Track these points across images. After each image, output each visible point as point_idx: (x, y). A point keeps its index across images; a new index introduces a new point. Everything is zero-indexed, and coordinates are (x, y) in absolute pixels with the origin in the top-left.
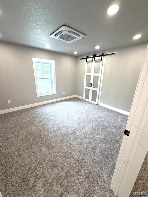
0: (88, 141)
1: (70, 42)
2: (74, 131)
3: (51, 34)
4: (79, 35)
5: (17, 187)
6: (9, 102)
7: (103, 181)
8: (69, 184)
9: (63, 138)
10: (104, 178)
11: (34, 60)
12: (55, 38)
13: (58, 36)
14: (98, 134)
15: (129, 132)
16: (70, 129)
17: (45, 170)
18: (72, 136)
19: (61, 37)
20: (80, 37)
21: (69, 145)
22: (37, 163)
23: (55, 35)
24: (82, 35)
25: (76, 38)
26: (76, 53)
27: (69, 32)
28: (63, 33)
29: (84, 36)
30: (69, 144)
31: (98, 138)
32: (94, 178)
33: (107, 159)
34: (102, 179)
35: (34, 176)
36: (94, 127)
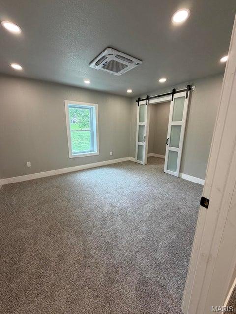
0: (145, 228)
1: (119, 74)
2: (123, 211)
3: (91, 63)
4: (131, 61)
5: (25, 290)
6: (29, 164)
7: (169, 297)
8: (109, 295)
9: (104, 221)
10: (171, 292)
11: (68, 103)
12: (97, 67)
13: (101, 65)
14: (163, 217)
15: (208, 201)
16: (117, 208)
17: (72, 269)
18: (119, 218)
19: (105, 66)
20: (134, 64)
21: (113, 232)
22: (60, 256)
23: (97, 64)
24: (136, 61)
25: (127, 66)
26: (129, 91)
27: (117, 56)
28: (108, 60)
29: (140, 62)
30: (114, 230)
31: (164, 224)
32: (152, 291)
33: (178, 259)
34: (167, 293)
35: (54, 275)
36: (157, 207)
